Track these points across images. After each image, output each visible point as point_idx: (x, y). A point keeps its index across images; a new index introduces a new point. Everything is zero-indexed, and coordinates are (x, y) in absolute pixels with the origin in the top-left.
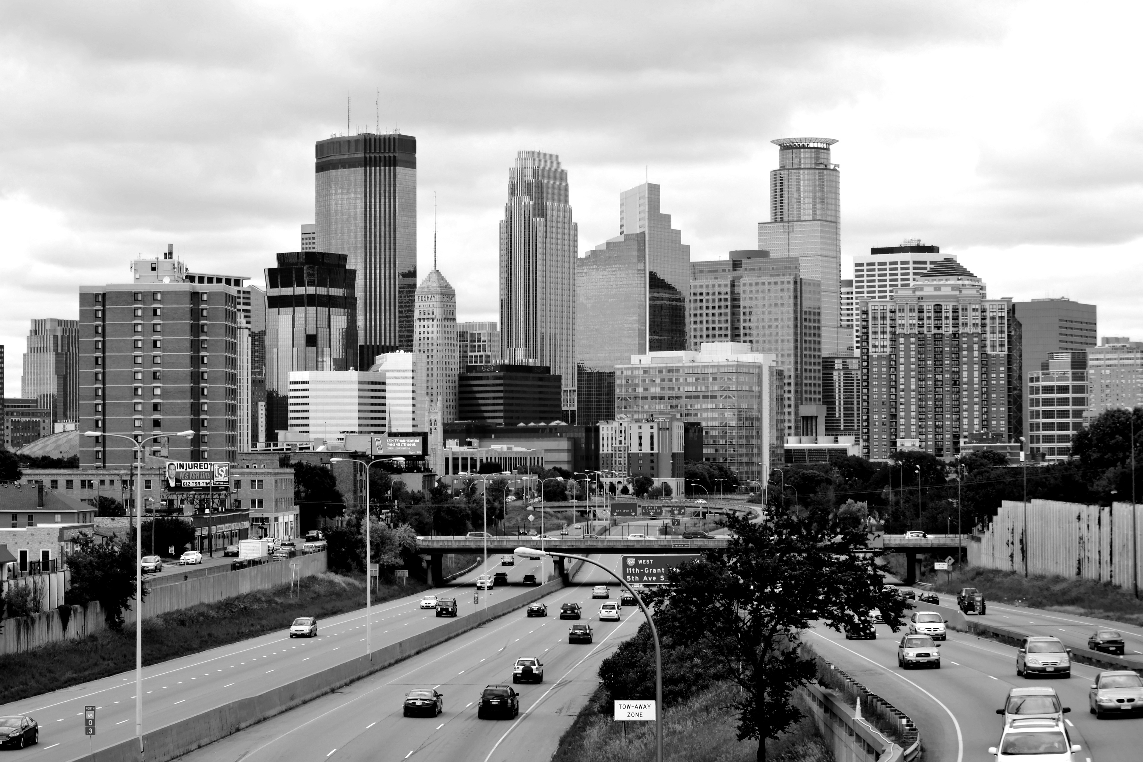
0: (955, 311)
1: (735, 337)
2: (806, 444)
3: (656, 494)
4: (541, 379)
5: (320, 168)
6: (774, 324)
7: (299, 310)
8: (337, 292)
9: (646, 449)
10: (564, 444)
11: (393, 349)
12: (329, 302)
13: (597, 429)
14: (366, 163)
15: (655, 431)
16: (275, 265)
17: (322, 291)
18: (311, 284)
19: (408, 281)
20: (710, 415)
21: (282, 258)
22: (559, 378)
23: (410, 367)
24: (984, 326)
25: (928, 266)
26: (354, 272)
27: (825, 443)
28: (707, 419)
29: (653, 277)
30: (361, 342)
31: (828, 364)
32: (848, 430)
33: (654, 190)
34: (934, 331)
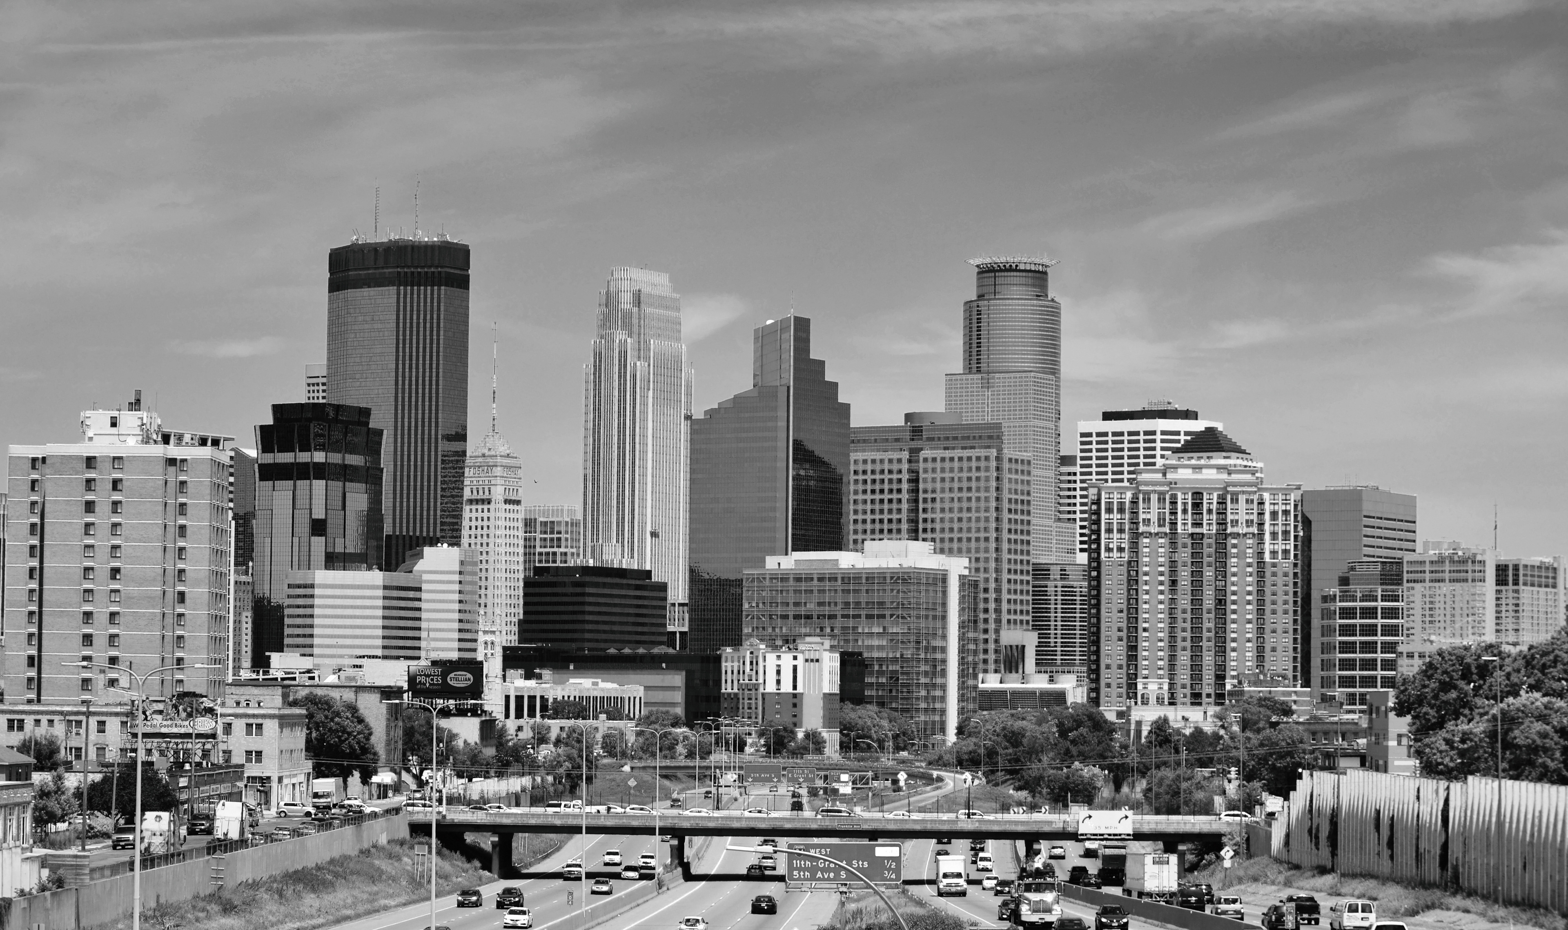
0: (1222, 502)
1: (914, 534)
2: (1013, 684)
3: (800, 752)
4: (638, 587)
5: (335, 286)
6: (965, 515)
7: (302, 484)
8: (355, 460)
9: (787, 687)
10: (678, 679)
11: (433, 542)
12: (345, 473)
13: (718, 659)
14: (400, 281)
15: (800, 662)
16: (269, 421)
17: (335, 458)
18: (322, 448)
19: (456, 446)
20: (876, 642)
21: (279, 410)
22: (663, 587)
23: (457, 568)
24: (1261, 525)
25: (1182, 438)
26: (380, 433)
27: (1039, 683)
28: (871, 648)
29: (798, 446)
30: (387, 529)
31: (1041, 572)
32: (1068, 666)
33: (802, 326)
34: (1191, 530)
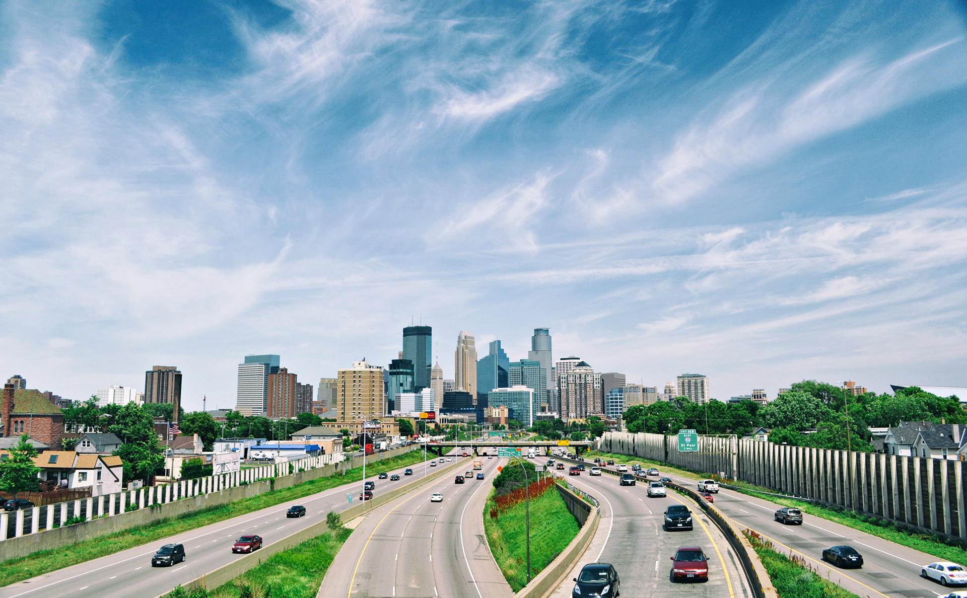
0: (585, 376)
1: (523, 384)
2: (543, 414)
3: (500, 429)
4: (467, 396)
5: (404, 336)
6: (533, 380)
7: (398, 376)
8: (408, 371)
9: (497, 416)
10: (475, 415)
11: (425, 387)
12: (407, 374)
13: (483, 410)
14: (418, 334)
15: (500, 411)
16: (391, 363)
17: (405, 370)
18: (402, 368)
19: (429, 368)
20: (515, 406)
21: (393, 361)
22: (472, 396)
23: (430, 392)
24: (593, 381)
25: (577, 364)
26: (414, 365)
27: (549, 414)
28: (514, 407)
29: (499, 366)
30: (415, 385)
31: (549, 391)
32: (555, 411)
33: (499, 342)
34: (579, 382)
